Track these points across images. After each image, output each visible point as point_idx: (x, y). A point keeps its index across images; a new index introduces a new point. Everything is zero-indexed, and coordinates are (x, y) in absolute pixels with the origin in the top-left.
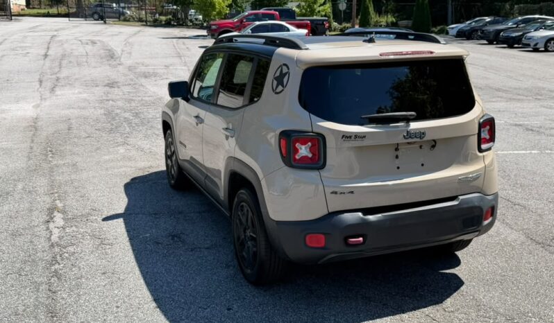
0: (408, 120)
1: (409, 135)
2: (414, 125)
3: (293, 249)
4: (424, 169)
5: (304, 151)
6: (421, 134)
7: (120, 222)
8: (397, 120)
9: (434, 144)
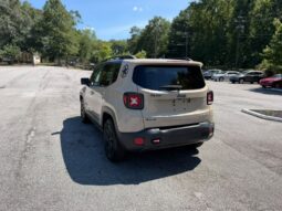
0: (179, 89)
1: (179, 95)
2: (181, 92)
3: (129, 145)
4: (185, 110)
5: (134, 101)
6: (184, 95)
7: (59, 136)
8: (174, 89)
9: (189, 100)
